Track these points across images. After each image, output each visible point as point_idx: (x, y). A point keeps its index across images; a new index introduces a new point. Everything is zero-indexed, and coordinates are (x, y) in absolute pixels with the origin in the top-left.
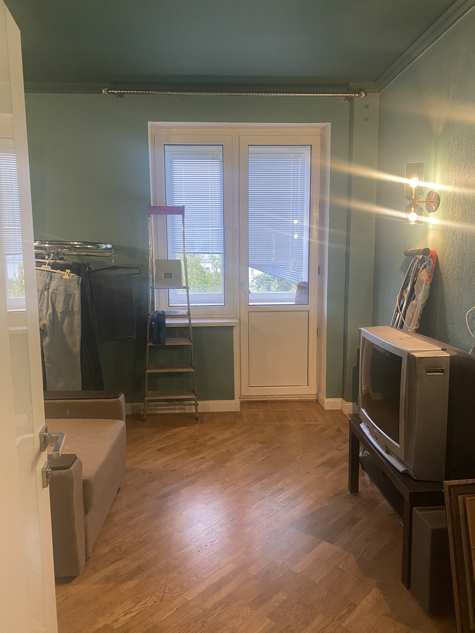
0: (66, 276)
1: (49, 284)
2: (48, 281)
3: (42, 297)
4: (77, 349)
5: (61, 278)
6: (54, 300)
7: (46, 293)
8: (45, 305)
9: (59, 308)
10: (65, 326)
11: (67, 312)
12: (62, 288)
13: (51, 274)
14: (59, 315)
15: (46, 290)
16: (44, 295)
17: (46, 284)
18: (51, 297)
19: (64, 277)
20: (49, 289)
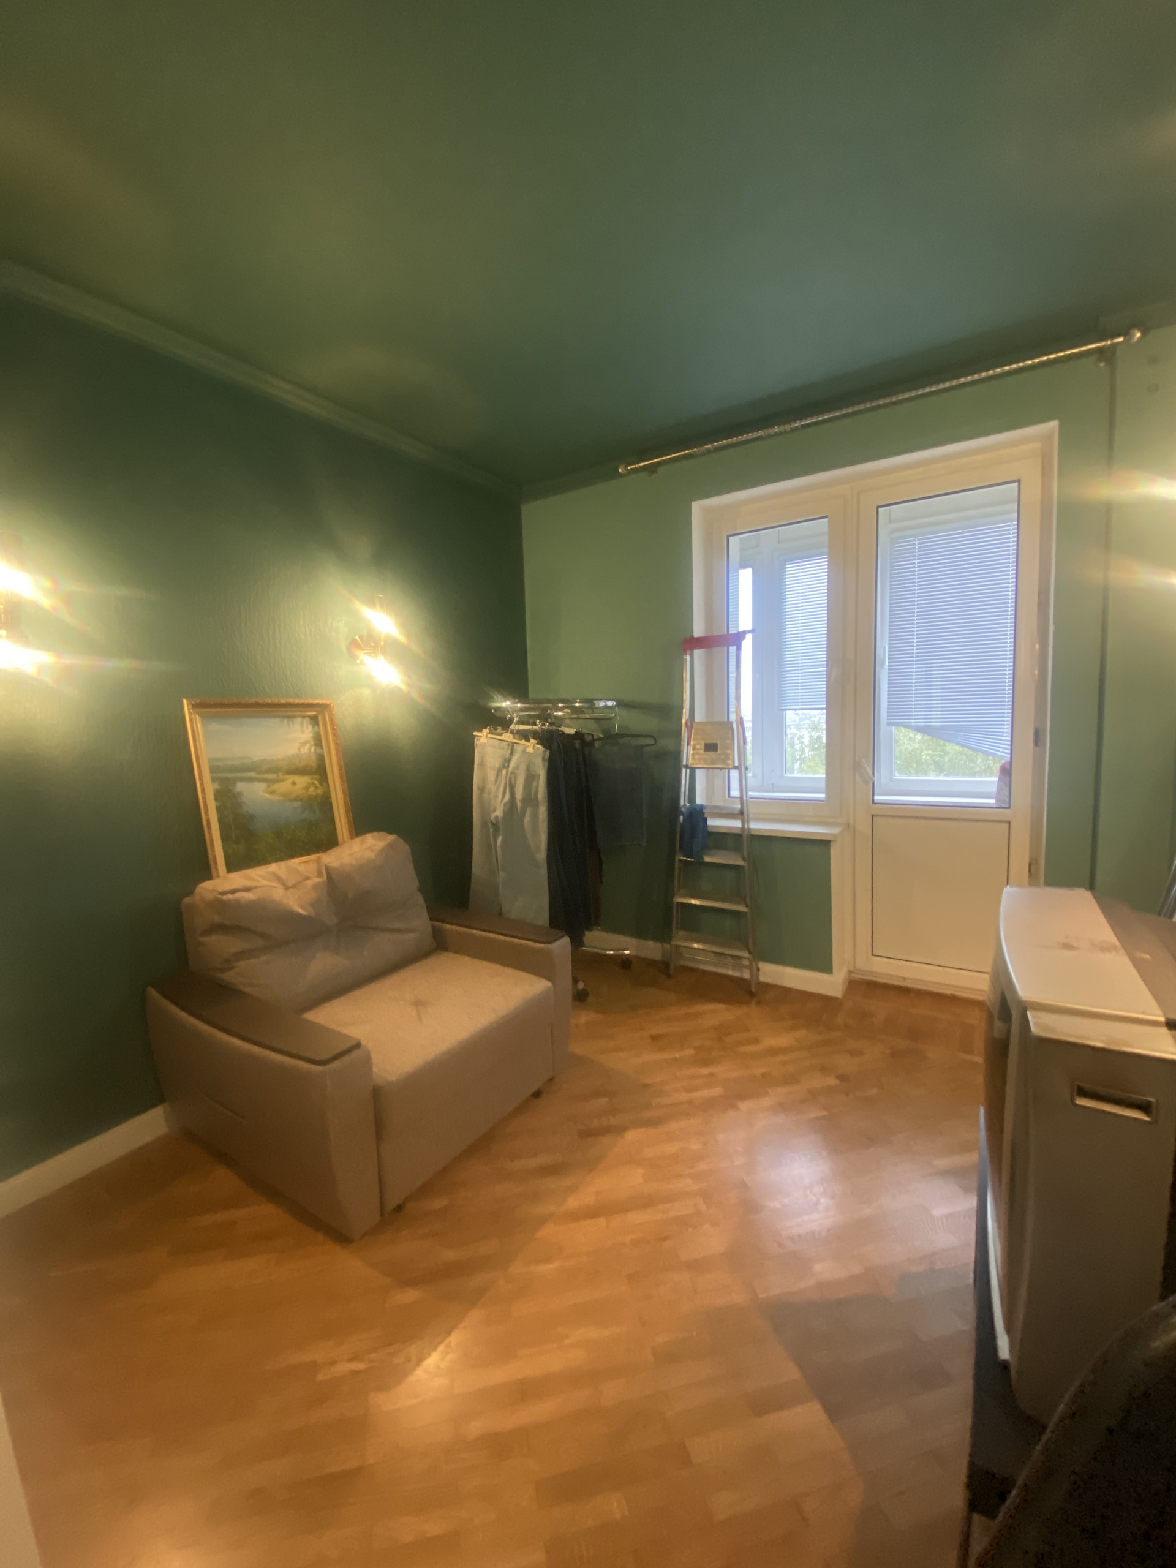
0: (530, 750)
1: (509, 760)
2: (508, 756)
3: (499, 778)
4: (542, 855)
5: (524, 751)
6: (513, 782)
7: (504, 772)
8: (501, 790)
9: (519, 796)
10: (527, 819)
11: (530, 799)
12: (523, 767)
13: (513, 746)
14: (519, 804)
15: (504, 767)
16: (502, 775)
17: (505, 760)
18: (510, 778)
19: (527, 750)
20: (508, 766)
